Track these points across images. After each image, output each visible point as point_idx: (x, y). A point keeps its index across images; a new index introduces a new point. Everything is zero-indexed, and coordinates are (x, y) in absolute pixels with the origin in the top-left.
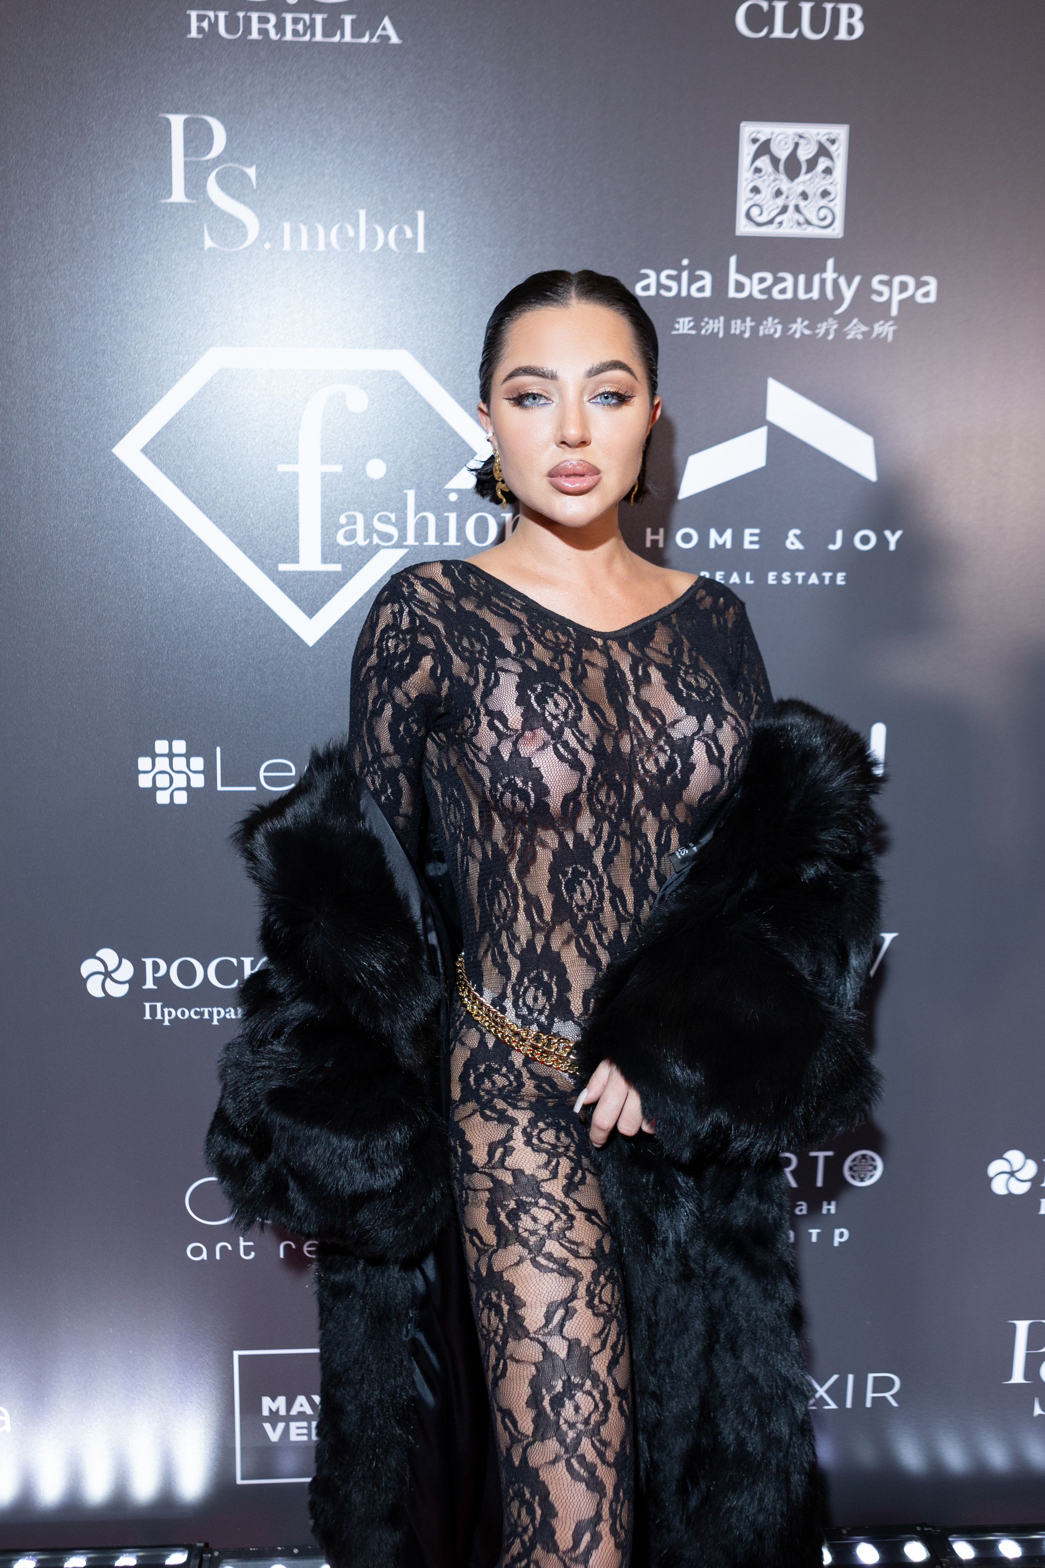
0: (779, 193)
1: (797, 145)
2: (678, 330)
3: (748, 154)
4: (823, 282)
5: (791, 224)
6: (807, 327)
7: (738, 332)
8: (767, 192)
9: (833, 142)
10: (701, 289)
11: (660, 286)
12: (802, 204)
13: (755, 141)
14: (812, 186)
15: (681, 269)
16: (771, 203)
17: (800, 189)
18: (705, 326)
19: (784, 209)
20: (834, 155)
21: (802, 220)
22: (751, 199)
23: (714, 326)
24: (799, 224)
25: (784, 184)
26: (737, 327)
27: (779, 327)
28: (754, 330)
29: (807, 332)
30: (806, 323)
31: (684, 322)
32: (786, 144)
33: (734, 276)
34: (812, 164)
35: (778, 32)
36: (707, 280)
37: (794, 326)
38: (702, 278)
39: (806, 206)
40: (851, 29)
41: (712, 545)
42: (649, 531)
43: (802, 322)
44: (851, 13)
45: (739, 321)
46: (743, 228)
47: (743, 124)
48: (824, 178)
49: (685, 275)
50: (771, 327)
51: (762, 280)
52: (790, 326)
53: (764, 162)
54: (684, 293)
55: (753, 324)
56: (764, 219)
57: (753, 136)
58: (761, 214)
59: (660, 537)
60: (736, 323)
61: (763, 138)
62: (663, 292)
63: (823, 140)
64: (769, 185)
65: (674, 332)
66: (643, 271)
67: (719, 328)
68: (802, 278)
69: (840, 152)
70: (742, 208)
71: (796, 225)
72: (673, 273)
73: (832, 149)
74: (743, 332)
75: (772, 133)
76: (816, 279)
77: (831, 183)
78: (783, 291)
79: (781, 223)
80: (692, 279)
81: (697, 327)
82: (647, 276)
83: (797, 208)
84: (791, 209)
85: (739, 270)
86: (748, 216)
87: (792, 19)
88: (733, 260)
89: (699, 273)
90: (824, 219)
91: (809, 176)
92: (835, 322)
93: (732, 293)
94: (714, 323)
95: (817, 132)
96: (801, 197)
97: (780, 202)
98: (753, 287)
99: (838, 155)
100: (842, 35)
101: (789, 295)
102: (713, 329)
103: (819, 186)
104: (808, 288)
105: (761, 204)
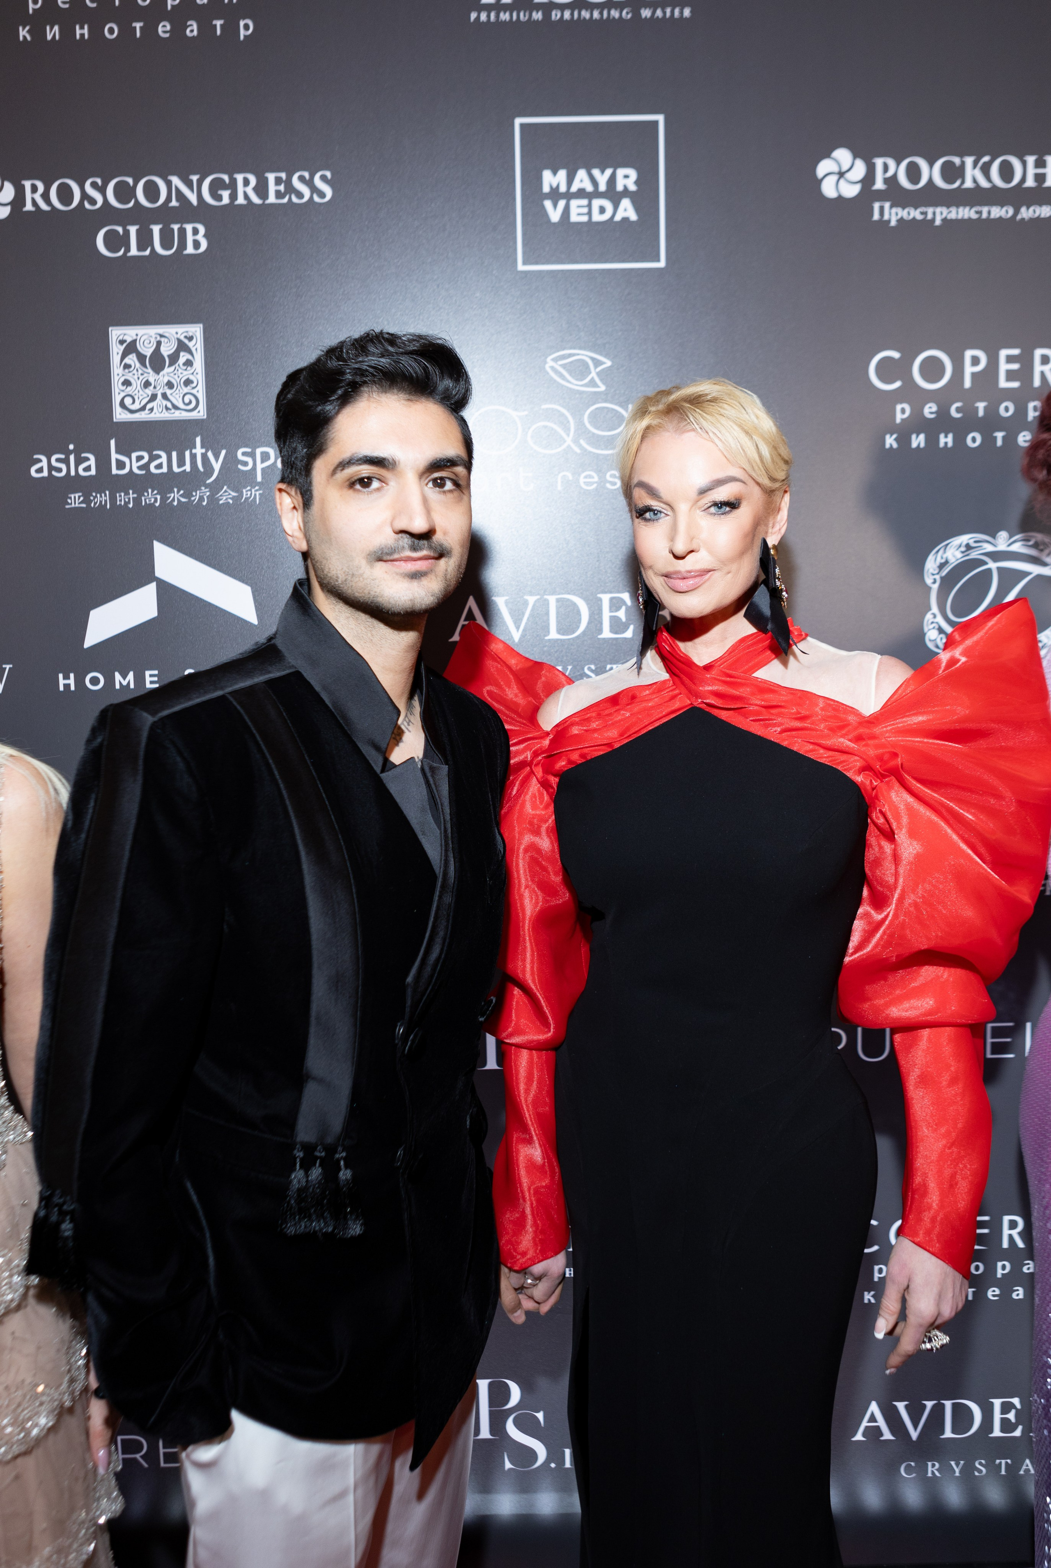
0: (147, 384)
1: (159, 343)
2: (71, 504)
3: (118, 354)
4: (193, 457)
5: (160, 411)
6: (181, 496)
7: (123, 503)
8: (137, 384)
9: (190, 339)
10: (88, 469)
11: (51, 468)
12: (169, 392)
13: (122, 342)
14: (176, 376)
15: (68, 453)
16: (141, 392)
17: (166, 381)
18: (94, 499)
19: (153, 398)
20: (193, 350)
21: (169, 405)
22: (123, 391)
23: (102, 499)
24: (167, 409)
25: (152, 377)
26: (121, 499)
27: (159, 497)
28: (137, 501)
29: (183, 500)
30: (182, 492)
31: (75, 497)
32: (150, 342)
33: (114, 456)
34: (174, 358)
35: (134, 251)
36: (92, 462)
37: (172, 495)
38: (88, 459)
39: (171, 394)
40: (197, 245)
41: (118, 686)
42: (61, 676)
43: (178, 492)
44: (195, 232)
45: (123, 494)
46: (120, 415)
47: (110, 329)
48: (186, 370)
49: (72, 457)
50: (152, 497)
51: (139, 458)
52: (168, 495)
53: (132, 359)
54: (73, 473)
55: (135, 495)
56: (136, 406)
57: (121, 338)
58: (134, 402)
59: (71, 681)
60: (120, 496)
61: (129, 340)
62: (54, 473)
63: (182, 338)
64: (139, 378)
65: (67, 507)
66: (35, 457)
67: (106, 501)
68: (174, 454)
69: (198, 346)
70: (117, 399)
71: (164, 410)
72: (63, 456)
73: (191, 344)
74: (126, 503)
75: (137, 335)
76: (187, 453)
77: (193, 373)
78: (159, 466)
79: (152, 410)
80: (79, 461)
81: (87, 501)
82: (40, 461)
83: (165, 396)
84: (159, 396)
85: (117, 452)
86: (122, 405)
87: (145, 240)
88: (113, 442)
89: (83, 455)
90: (190, 402)
91: (172, 368)
92: (207, 490)
93: (114, 471)
94: (101, 496)
95: (175, 332)
96: (166, 388)
97: (149, 391)
98: (133, 464)
99: (196, 349)
100: (190, 250)
101: (165, 469)
102: (101, 502)
103: (181, 376)
104: (181, 463)
105: (133, 394)
